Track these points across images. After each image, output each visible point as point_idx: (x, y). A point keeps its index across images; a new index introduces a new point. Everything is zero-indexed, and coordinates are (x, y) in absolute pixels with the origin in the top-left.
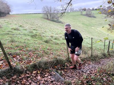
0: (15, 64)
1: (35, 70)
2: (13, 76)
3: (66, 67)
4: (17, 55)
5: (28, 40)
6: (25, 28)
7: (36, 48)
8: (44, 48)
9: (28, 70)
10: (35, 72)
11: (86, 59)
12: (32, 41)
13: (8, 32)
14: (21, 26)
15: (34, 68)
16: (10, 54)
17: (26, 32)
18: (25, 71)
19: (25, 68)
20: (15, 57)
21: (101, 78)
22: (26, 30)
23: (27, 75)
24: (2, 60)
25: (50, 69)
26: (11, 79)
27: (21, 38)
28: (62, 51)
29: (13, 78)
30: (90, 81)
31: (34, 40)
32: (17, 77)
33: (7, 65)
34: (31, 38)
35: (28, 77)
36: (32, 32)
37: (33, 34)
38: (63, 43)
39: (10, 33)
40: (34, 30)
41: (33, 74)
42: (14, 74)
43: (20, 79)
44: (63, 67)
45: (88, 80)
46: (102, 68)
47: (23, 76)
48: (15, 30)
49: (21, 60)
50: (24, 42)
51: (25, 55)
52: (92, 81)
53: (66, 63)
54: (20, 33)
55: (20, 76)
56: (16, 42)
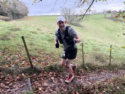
0: (35, 65)
1: (51, 72)
2: (33, 74)
3: (80, 73)
4: (36, 57)
5: (45, 44)
6: (42, 32)
7: (53, 52)
8: (60, 53)
9: (45, 70)
10: (52, 73)
11: (102, 68)
12: (49, 46)
13: (27, 35)
14: (38, 29)
15: (51, 69)
16: (31, 56)
17: (44, 36)
18: (42, 71)
19: (43, 68)
20: (34, 59)
21: (114, 87)
22: (43, 34)
23: (44, 74)
24: (24, 60)
25: (64, 72)
26: (32, 76)
27: (39, 41)
28: (78, 58)
29: (34, 75)
30: (102, 87)
31: (51, 44)
32: (37, 75)
33: (28, 64)
34: (49, 42)
35: (45, 76)
36: (49, 36)
37: (50, 38)
38: (80, 49)
39: (29, 36)
40: (51, 34)
41: (49, 75)
42: (34, 73)
43: (39, 77)
44: (77, 72)
45: (101, 86)
46: (119, 78)
47: (41, 75)
48: (33, 33)
49: (40, 62)
50: (42, 46)
51: (43, 57)
52: (103, 88)
53: (81, 69)
54: (38, 36)
55: (39, 75)
56: (35, 45)
